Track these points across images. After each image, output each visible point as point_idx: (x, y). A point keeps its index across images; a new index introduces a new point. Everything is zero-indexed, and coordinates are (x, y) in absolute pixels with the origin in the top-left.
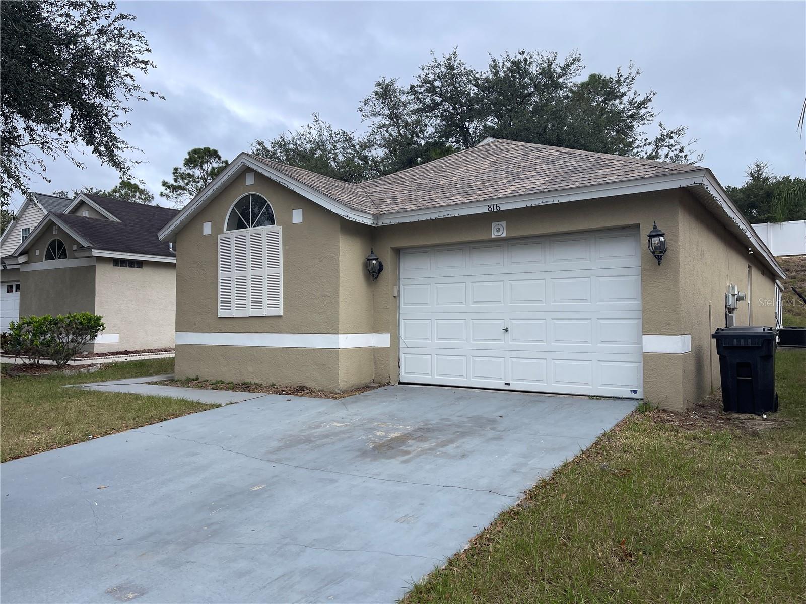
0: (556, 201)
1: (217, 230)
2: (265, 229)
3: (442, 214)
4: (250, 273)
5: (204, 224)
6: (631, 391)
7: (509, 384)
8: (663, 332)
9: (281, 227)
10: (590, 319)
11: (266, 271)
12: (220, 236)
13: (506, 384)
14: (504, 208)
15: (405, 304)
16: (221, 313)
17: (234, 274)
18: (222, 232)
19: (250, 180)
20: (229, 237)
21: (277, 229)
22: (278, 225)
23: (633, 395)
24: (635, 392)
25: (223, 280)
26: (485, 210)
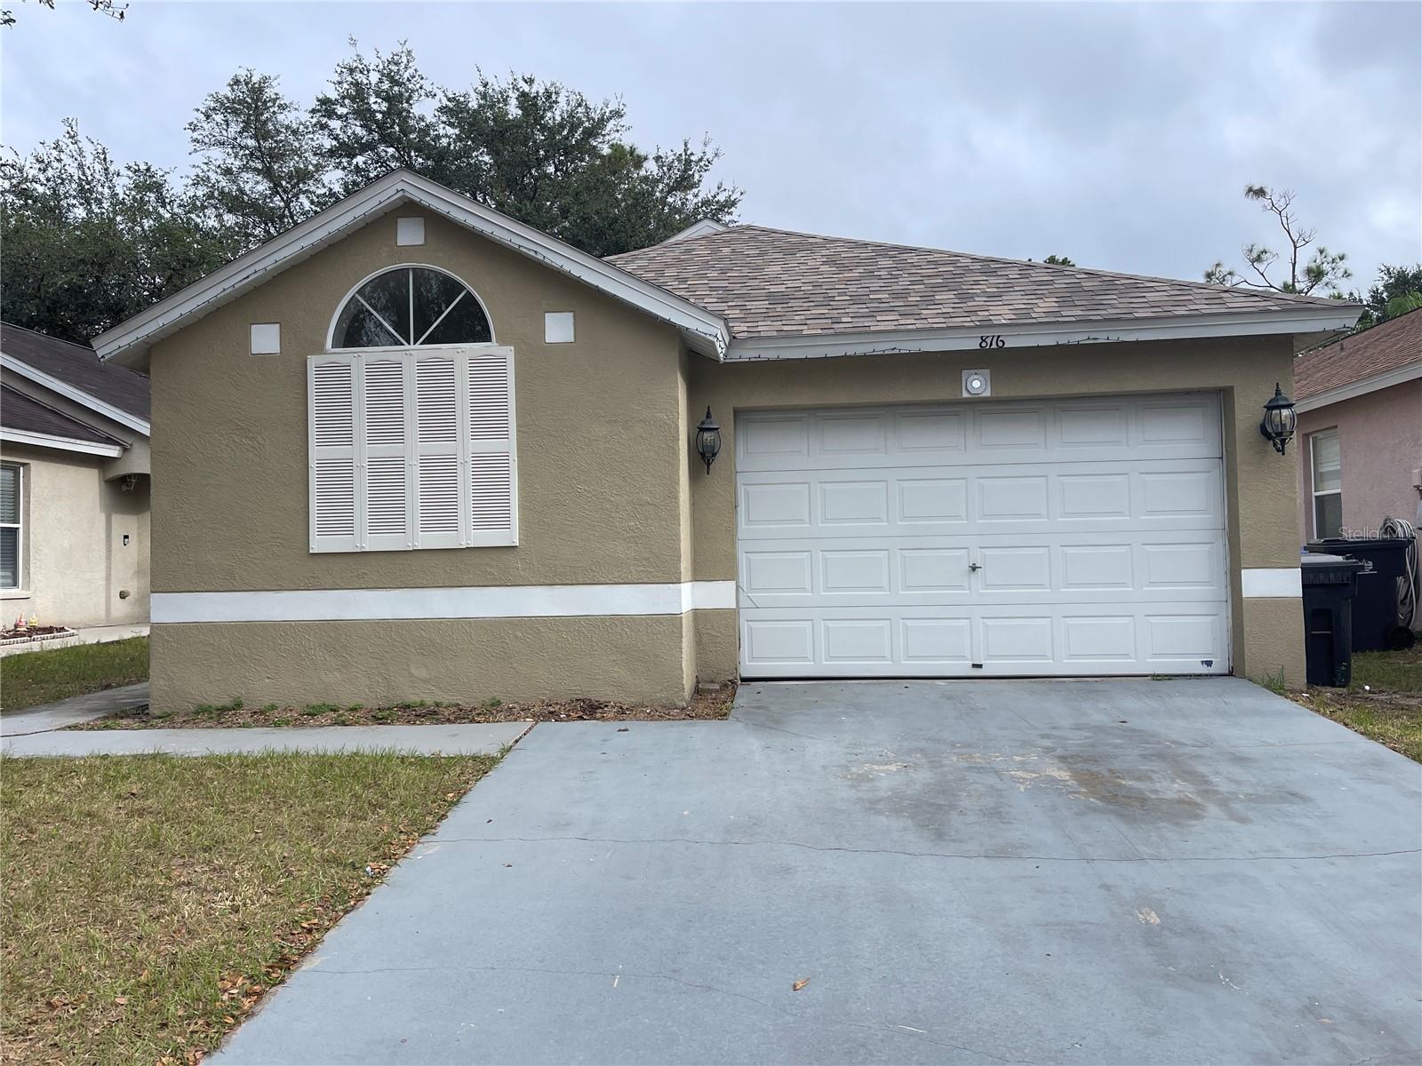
0: (1113, 337)
1: (300, 344)
2: (463, 353)
3: (882, 347)
4: (415, 448)
5: (253, 327)
6: (1202, 662)
7: (980, 666)
8: (1274, 563)
9: (512, 348)
10: (1129, 545)
11: (468, 446)
12: (313, 361)
13: (974, 666)
14: (1010, 343)
15: (749, 521)
16: (318, 544)
17: (364, 450)
18: (320, 350)
19: (410, 235)
20: (346, 363)
21: (498, 352)
22: (503, 342)
23: (1205, 670)
24: (1209, 663)
25: (320, 464)
26: (974, 345)
